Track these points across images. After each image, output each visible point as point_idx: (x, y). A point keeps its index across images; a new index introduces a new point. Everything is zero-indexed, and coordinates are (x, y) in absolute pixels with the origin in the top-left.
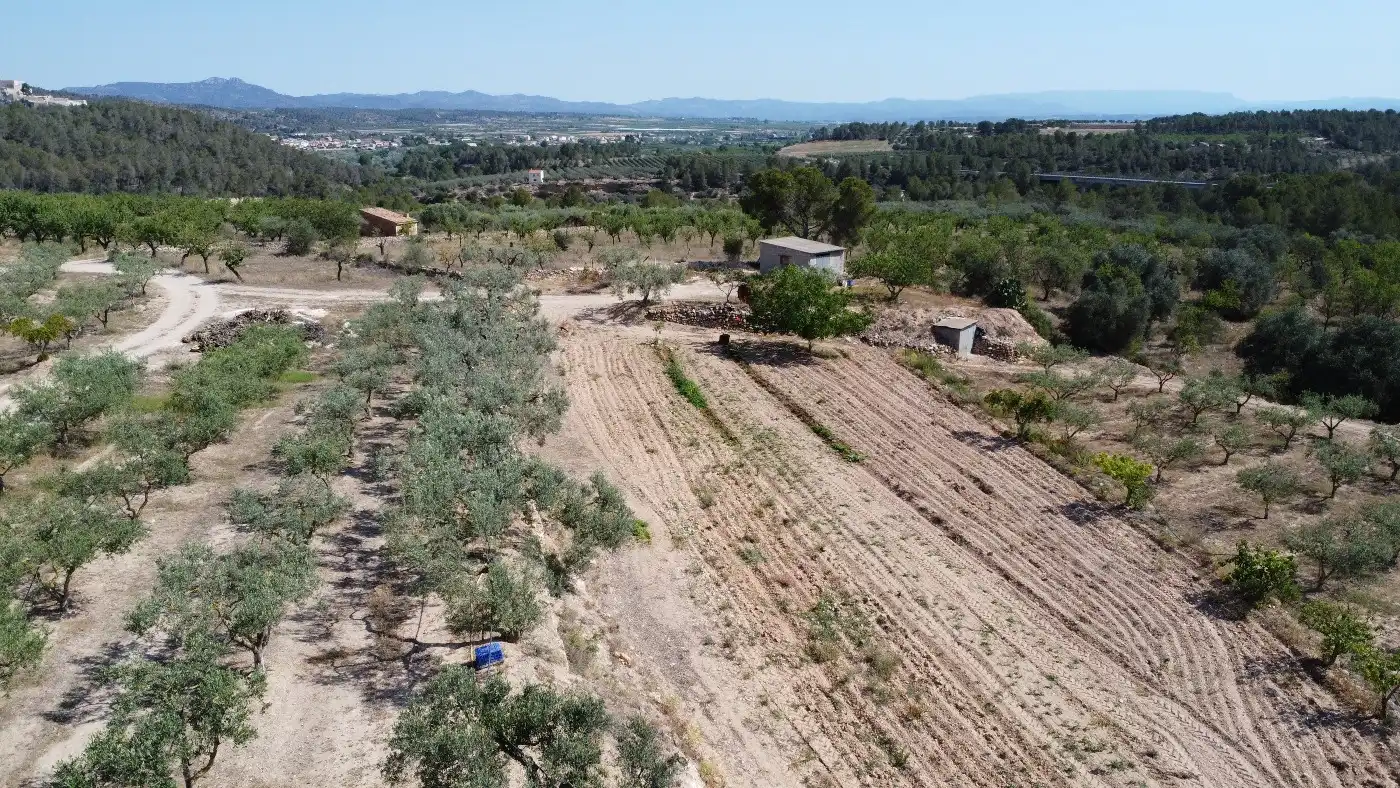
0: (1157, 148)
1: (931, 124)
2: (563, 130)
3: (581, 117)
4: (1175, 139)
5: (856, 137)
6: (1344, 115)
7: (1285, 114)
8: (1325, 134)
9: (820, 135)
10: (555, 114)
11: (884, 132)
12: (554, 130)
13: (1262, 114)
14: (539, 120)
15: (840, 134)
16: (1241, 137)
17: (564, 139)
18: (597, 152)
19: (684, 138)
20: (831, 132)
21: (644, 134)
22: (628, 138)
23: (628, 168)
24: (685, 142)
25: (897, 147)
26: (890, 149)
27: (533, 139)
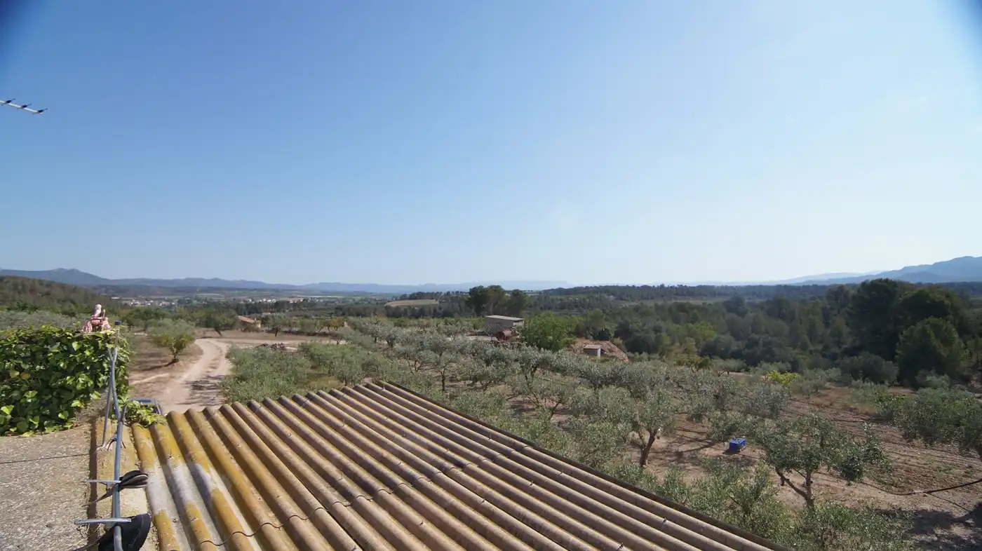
0: (552, 301)
1: (453, 292)
2: (269, 297)
3: (277, 291)
5: (420, 298)
6: (617, 287)
7: (596, 287)
9: (404, 298)
11: (432, 296)
12: (265, 297)
14: (255, 292)
15: (413, 297)
16: (583, 296)
17: (270, 301)
18: (294, 305)
19: (333, 300)
20: (408, 296)
21: (311, 298)
22: (304, 300)
23: (313, 312)
24: (333, 302)
25: (440, 302)
26: (437, 302)
27: (253, 300)
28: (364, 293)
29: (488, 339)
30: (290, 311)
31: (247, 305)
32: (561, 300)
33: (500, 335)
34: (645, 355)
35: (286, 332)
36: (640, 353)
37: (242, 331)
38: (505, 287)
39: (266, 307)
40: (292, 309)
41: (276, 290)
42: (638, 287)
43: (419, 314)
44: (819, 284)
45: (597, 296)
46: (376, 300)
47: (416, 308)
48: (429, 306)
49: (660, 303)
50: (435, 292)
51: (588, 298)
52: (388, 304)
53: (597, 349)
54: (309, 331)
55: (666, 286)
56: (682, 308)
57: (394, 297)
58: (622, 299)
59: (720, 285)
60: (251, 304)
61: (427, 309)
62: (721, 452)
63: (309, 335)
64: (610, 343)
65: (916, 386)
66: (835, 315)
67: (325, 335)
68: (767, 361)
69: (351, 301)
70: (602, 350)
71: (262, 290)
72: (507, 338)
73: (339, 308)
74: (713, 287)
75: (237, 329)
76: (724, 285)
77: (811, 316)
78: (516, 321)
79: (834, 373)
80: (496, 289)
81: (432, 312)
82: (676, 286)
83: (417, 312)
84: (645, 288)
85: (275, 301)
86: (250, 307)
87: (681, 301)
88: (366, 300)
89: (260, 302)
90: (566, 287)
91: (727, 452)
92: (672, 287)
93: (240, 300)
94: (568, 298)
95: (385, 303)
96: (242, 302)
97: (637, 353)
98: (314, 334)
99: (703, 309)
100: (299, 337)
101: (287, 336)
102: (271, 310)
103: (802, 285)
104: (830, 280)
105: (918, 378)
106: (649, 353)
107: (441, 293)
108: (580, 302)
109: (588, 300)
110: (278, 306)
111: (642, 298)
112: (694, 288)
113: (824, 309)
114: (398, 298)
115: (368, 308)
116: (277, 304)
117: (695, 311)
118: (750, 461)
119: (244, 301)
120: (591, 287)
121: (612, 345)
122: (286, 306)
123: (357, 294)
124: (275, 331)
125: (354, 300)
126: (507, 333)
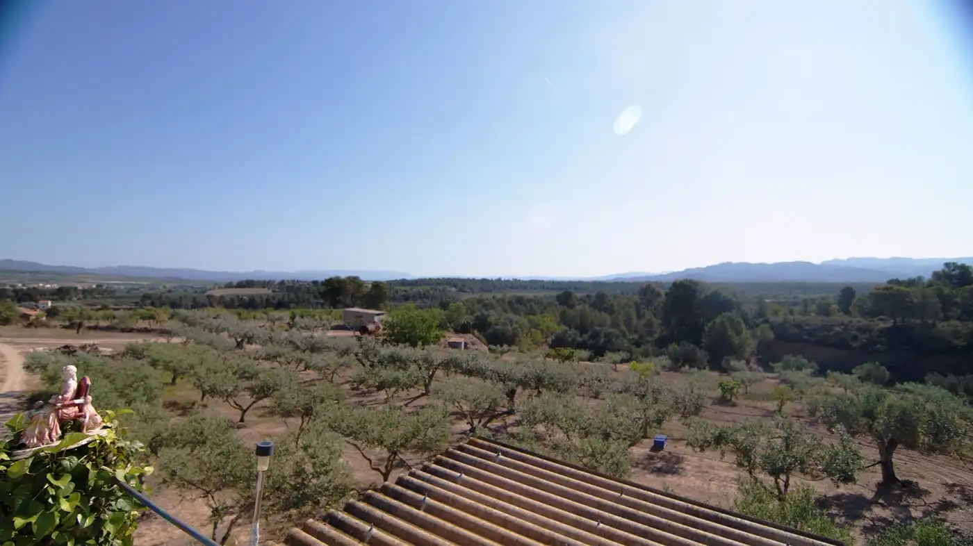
0: (397, 292)
1: (288, 281)
2: (47, 281)
3: (59, 274)
4: (403, 288)
5: (249, 287)
6: (459, 280)
7: (438, 279)
8: (455, 286)
9: (229, 286)
10: (39, 272)
11: (264, 284)
12: (41, 281)
13: (430, 279)
14: (27, 274)
15: (240, 285)
16: (428, 288)
17: (48, 286)
18: (84, 292)
19: (136, 287)
20: (235, 284)
21: (108, 284)
22: (98, 286)
23: (113, 300)
24: (138, 289)
25: (274, 291)
26: (270, 291)
27: (24, 285)
28: (178, 279)
29: (351, 333)
30: (79, 299)
31: (16, 291)
32: (405, 291)
33: (364, 330)
34: (505, 347)
35: (90, 328)
36: (501, 346)
37: (25, 327)
38: (363, 278)
39: (45, 294)
40: (81, 296)
41: (57, 273)
42: (478, 280)
43: (251, 305)
44: (625, 281)
45: (441, 287)
46: (193, 288)
47: (245, 297)
48: (261, 297)
49: (499, 296)
50: (267, 280)
51: (432, 289)
52: (209, 293)
53: (461, 343)
54: (123, 326)
55: (503, 279)
56: (520, 300)
57: (216, 284)
58: (464, 291)
59: (548, 280)
60: (22, 290)
61: (258, 300)
62: (647, 451)
63: (123, 331)
64: (472, 336)
65: (724, 371)
66: (644, 308)
67: (146, 331)
68: (611, 350)
69: (161, 288)
70: (465, 343)
71: (37, 272)
72: (370, 333)
73: (146, 297)
74: (543, 281)
75: (16, 324)
76: (552, 280)
77: (626, 309)
78: (378, 315)
79: (665, 360)
80: (354, 280)
81: (265, 302)
82: (511, 279)
83: (247, 301)
84: (484, 281)
85: (56, 286)
86: (20, 294)
87: (519, 294)
88: (181, 287)
89: (34, 288)
90: (408, 278)
91: (653, 449)
92: (507, 281)
93: (5, 285)
94: (412, 289)
95: (206, 292)
96: (8, 287)
97: (499, 346)
98: (131, 330)
99: (538, 302)
100: (109, 334)
101: (92, 332)
102: (51, 297)
103: (612, 282)
104: (633, 278)
105: (723, 363)
106: (509, 345)
107: (274, 281)
108: (424, 294)
109: (431, 292)
110: (62, 294)
111: (482, 290)
112: (526, 282)
113: (636, 303)
114: (223, 286)
115: (186, 296)
116: (60, 290)
117: (533, 304)
118: (678, 458)
119: (11, 286)
120: (434, 279)
121: (474, 338)
122: (73, 293)
123: (168, 280)
124: (74, 325)
125: (165, 287)
126: (371, 327)
